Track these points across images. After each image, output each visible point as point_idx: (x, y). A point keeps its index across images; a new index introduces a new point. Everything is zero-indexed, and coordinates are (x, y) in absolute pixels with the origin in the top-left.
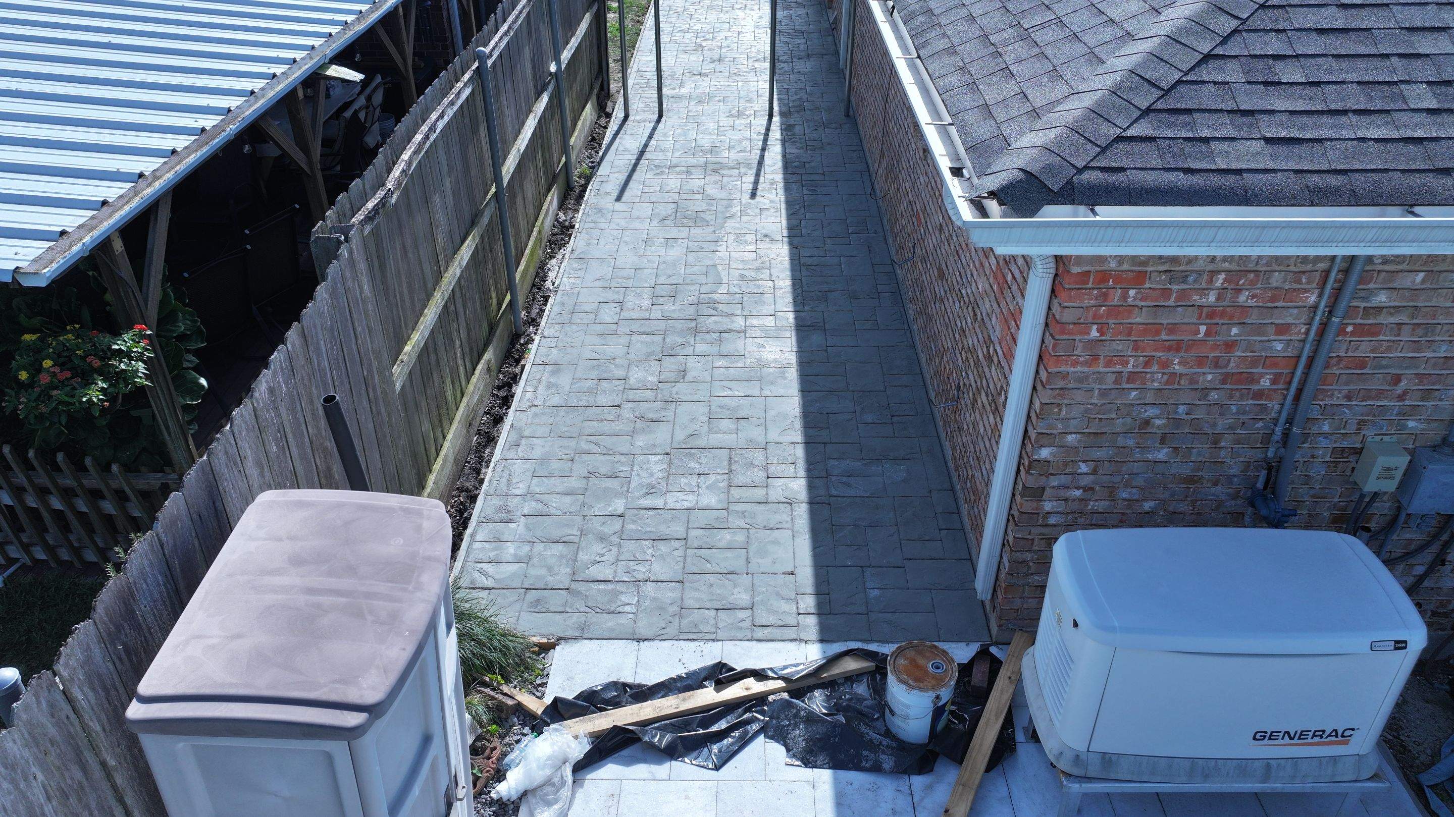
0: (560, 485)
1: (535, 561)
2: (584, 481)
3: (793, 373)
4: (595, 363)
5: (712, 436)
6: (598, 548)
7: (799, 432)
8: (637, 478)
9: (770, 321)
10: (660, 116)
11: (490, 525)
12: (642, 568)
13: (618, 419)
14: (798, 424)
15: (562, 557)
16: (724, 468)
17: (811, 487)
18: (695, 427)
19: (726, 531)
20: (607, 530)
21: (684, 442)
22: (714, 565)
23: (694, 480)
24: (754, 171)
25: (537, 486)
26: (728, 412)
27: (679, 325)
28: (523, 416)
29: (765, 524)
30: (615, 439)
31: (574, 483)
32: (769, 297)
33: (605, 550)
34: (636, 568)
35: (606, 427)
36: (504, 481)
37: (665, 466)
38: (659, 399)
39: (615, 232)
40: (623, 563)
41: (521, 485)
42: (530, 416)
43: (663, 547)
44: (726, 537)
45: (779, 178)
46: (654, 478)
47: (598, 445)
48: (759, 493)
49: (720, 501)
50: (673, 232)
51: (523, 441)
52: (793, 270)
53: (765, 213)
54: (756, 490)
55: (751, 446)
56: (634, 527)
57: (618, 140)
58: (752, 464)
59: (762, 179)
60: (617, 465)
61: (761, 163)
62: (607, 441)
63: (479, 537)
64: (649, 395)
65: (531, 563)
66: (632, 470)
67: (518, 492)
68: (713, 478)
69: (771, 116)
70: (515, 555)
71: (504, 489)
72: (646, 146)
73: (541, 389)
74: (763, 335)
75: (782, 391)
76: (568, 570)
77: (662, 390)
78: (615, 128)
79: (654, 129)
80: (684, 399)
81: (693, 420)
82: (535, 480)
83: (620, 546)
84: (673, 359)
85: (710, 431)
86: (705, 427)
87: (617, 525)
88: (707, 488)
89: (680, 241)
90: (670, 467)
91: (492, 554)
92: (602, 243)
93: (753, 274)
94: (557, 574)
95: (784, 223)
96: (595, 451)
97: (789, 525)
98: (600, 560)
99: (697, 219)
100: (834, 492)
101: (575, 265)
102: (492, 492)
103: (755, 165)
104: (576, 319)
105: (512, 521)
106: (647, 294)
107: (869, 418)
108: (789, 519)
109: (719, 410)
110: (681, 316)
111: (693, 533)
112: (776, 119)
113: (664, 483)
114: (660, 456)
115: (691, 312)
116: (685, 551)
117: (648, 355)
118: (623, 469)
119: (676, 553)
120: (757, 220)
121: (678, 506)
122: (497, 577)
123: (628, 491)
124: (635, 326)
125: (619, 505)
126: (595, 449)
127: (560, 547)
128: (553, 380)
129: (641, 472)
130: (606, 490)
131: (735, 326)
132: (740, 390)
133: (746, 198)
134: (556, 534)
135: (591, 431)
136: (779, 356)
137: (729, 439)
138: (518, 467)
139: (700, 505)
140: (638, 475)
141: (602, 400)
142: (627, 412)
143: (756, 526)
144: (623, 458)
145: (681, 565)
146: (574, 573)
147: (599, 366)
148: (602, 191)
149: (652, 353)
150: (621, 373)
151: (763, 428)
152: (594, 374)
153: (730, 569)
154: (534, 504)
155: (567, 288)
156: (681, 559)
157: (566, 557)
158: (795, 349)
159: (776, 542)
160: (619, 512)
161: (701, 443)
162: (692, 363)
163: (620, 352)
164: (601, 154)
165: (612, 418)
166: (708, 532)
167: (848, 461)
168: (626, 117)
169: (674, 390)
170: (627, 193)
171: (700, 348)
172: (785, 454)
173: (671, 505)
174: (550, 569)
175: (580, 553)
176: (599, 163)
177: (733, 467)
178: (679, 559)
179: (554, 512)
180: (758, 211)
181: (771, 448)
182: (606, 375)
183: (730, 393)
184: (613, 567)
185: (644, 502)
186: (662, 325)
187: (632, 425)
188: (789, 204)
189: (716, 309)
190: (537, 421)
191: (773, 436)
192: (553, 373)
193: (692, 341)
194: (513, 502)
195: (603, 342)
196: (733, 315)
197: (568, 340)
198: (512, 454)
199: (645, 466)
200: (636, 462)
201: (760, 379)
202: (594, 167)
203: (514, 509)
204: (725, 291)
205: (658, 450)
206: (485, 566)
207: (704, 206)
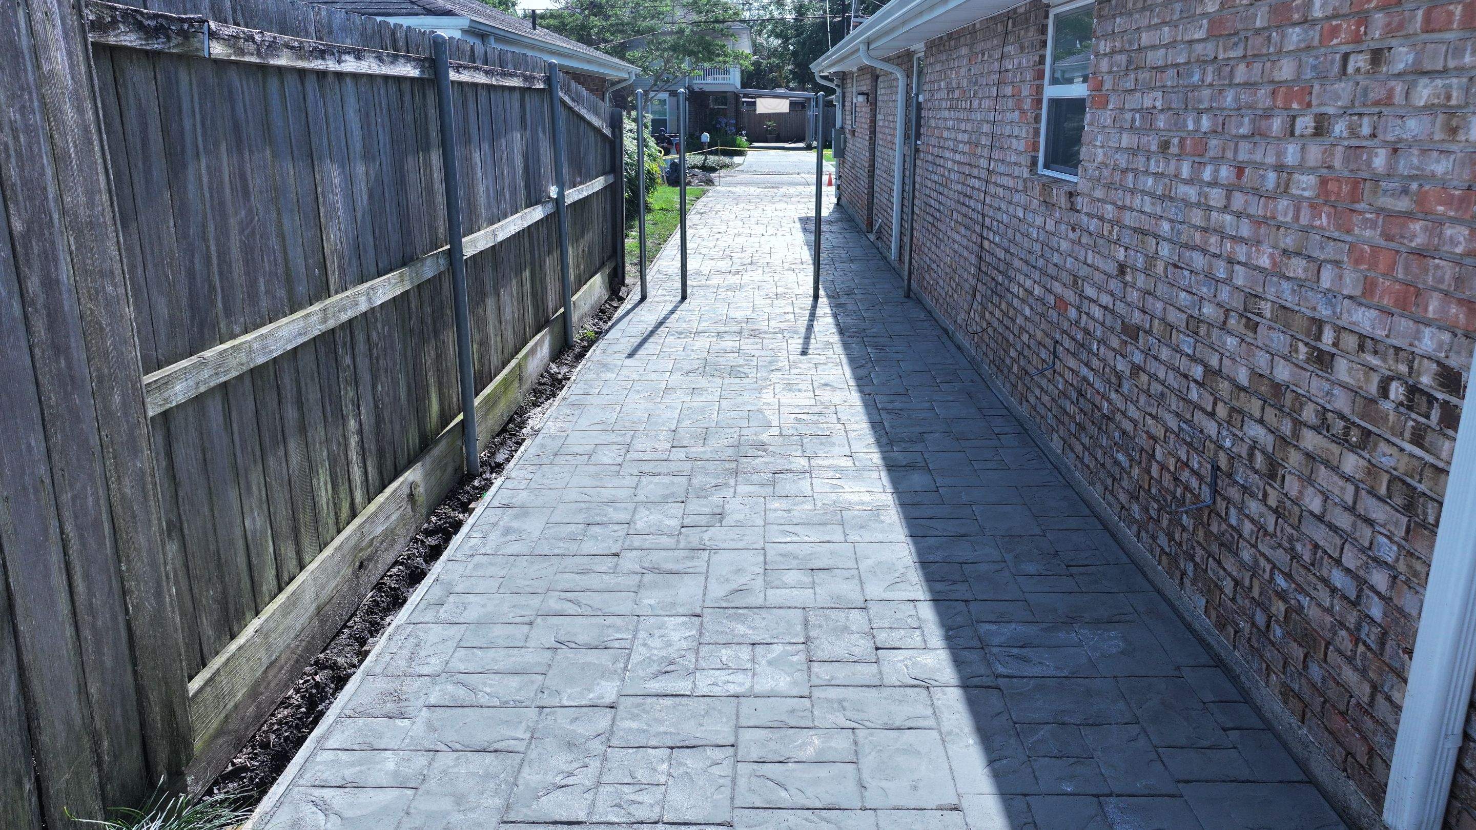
0: (501, 659)
1: (432, 785)
2: (548, 654)
3: (893, 516)
4: (583, 505)
5: (770, 592)
6: (562, 760)
7: (919, 586)
8: (642, 649)
9: (846, 462)
10: (684, 297)
11: (360, 722)
12: (647, 798)
13: (615, 570)
14: (915, 576)
15: (487, 776)
16: (797, 635)
17: (958, 662)
18: (743, 580)
19: (812, 732)
20: (582, 729)
21: (725, 598)
22: (793, 791)
23: (745, 653)
24: (803, 336)
25: (460, 660)
26: (794, 563)
27: (711, 466)
28: (459, 568)
29: (886, 720)
30: (606, 595)
31: (530, 657)
32: (840, 438)
33: (575, 765)
34: (633, 797)
35: (593, 581)
36: (406, 653)
37: (694, 632)
38: (682, 545)
39: (625, 383)
40: (609, 789)
41: (433, 660)
42: (470, 566)
43: (691, 761)
44: (813, 744)
45: (835, 339)
46: (670, 650)
47: (578, 604)
48: (867, 672)
49: (795, 683)
50: (703, 383)
51: (452, 599)
52: (869, 414)
53: (821, 367)
54: (859, 667)
55: (840, 605)
56: (634, 725)
57: (632, 314)
58: (846, 629)
59: (813, 341)
60: (610, 631)
61: (810, 328)
62: (596, 600)
63: (331, 743)
64: (665, 541)
65: (423, 788)
66: (634, 637)
67: (425, 670)
68: (778, 649)
69: (816, 297)
70: (396, 774)
71: (402, 665)
72: (666, 318)
73: (494, 536)
74: (838, 475)
75: (880, 537)
76: (498, 802)
77: (687, 536)
78: (629, 307)
79: (676, 307)
80: (722, 546)
81: (738, 571)
82: (461, 653)
83: (605, 758)
84: (703, 501)
85: (767, 585)
86: (760, 581)
87: (602, 721)
88: (770, 663)
89: (710, 390)
90: (701, 634)
91: (349, 773)
92: (604, 391)
93: (814, 418)
94: (473, 809)
95: (849, 374)
96: (571, 612)
97: (931, 722)
98: (564, 782)
99: (732, 371)
100: (1001, 669)
101: (566, 411)
102: (378, 670)
103: (803, 330)
104: (559, 460)
105: (403, 716)
106: (663, 437)
107: (1031, 568)
108: (929, 712)
109: (780, 558)
110: (714, 457)
111: (747, 736)
112: (823, 300)
113: (691, 657)
114: (684, 619)
115: (730, 452)
116: (735, 768)
117: (666, 497)
118: (618, 636)
119: (716, 770)
120: (813, 372)
121: (717, 691)
122: (348, 814)
123: (625, 669)
124: (646, 468)
125: (608, 690)
126: (571, 608)
127: (488, 758)
128: (515, 524)
129: (649, 641)
130: (584, 667)
131: (792, 466)
132: (813, 535)
133: (795, 355)
134: (481, 738)
135: (567, 586)
136: (867, 498)
137: (804, 596)
138: (435, 633)
139: (758, 689)
140: (644, 645)
141: (589, 547)
142: (629, 562)
143: (868, 724)
144: (619, 621)
145: (727, 792)
146: (508, 808)
147: (588, 508)
148: (609, 350)
149: (673, 494)
150: (624, 516)
151: (856, 581)
152: (580, 518)
153: (826, 801)
154: (450, 688)
155: (552, 431)
156: (727, 781)
157: (496, 776)
158: (889, 489)
159: (910, 751)
160: (608, 700)
161: (752, 600)
162: (732, 505)
163: (623, 494)
164: (610, 324)
165: (604, 569)
166: (776, 734)
167: (1013, 625)
168: (643, 298)
169: (706, 536)
170: (641, 353)
171: (742, 489)
172: (900, 615)
173: (703, 688)
174: (459, 799)
175: (526, 770)
176: (607, 331)
177: (813, 633)
178: (721, 781)
179: (484, 700)
180: (811, 365)
181: (874, 608)
182: (598, 519)
183: (795, 539)
184: (589, 796)
185: (655, 686)
186: (688, 466)
187: (637, 578)
188: (851, 360)
189: (765, 451)
190: (480, 573)
191: (874, 590)
192: (516, 517)
193: (732, 482)
194: (411, 687)
195: (599, 484)
196: (789, 456)
197: (545, 481)
198: (428, 616)
199: (657, 633)
200: (642, 626)
201: (842, 523)
202: (600, 334)
203: (411, 697)
204: (777, 433)
205: (681, 610)
206: (327, 793)
207: (741, 362)
